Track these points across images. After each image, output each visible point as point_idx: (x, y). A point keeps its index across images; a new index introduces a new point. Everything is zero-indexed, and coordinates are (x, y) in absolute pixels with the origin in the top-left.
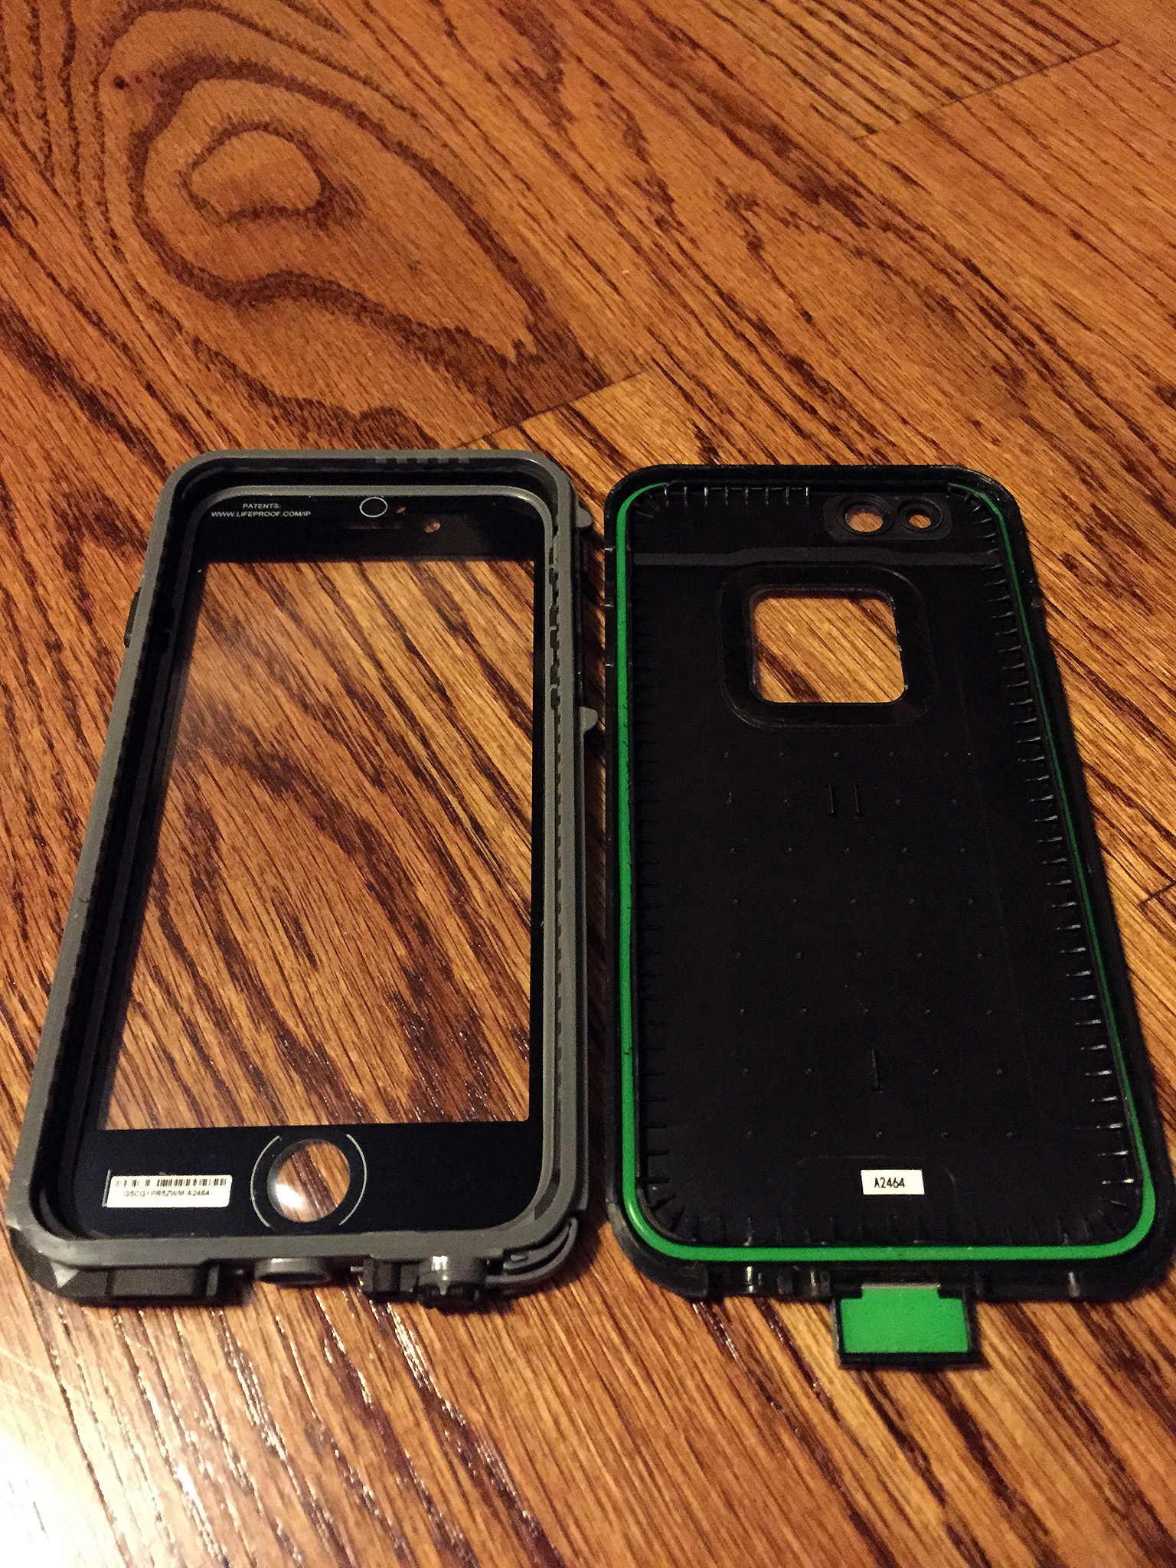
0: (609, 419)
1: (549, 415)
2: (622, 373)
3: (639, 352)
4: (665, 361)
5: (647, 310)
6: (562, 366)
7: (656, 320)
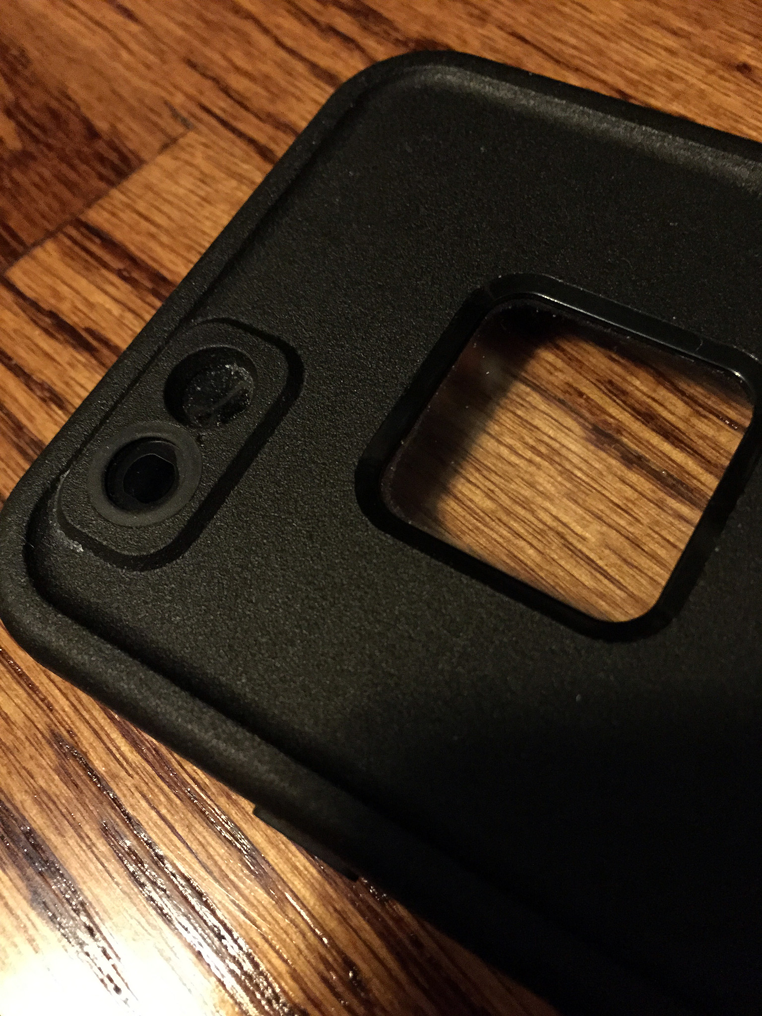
0: (144, 224)
1: (50, 245)
2: (155, 142)
3: (178, 99)
4: (220, 104)
5: (180, 32)
6: (64, 159)
7: (196, 43)
